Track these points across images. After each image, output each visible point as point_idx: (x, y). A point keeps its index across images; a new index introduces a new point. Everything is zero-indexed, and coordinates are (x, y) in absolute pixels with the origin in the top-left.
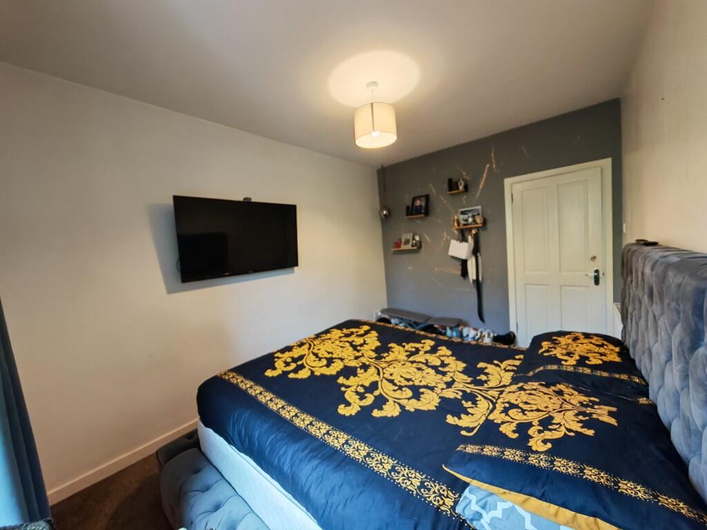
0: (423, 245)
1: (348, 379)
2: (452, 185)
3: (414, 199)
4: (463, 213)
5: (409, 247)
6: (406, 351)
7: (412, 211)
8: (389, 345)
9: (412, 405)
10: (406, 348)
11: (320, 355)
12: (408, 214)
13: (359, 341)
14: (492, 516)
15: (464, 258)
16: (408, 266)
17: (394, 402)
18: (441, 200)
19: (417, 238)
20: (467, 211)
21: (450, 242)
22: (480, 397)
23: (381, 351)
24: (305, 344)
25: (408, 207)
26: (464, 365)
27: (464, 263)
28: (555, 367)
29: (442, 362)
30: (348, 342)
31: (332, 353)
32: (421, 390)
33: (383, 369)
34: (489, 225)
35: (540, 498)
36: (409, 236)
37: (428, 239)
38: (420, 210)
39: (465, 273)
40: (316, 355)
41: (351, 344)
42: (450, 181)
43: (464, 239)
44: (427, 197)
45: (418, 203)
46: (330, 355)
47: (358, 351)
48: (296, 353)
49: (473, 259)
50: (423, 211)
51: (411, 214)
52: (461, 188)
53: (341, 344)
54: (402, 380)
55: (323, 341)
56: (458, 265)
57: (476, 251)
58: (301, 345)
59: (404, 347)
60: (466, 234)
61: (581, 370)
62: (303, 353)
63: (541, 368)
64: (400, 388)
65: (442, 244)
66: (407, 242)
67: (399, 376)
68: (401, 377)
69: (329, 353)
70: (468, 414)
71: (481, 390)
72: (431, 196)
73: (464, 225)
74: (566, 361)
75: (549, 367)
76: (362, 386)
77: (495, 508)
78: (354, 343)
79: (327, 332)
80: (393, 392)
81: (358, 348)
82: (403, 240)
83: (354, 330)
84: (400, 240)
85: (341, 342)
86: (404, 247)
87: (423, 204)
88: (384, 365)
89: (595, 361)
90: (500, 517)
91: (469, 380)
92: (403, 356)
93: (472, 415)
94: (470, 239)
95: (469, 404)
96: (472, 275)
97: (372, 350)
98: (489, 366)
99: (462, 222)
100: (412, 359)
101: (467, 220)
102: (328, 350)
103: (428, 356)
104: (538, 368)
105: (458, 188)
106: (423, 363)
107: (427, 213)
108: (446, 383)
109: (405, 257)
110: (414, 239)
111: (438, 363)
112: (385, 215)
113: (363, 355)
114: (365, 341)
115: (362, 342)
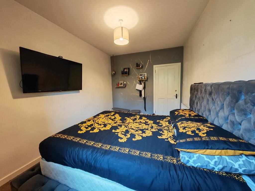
0: (127, 85)
1: (116, 130)
2: (138, 65)
3: (124, 69)
4: (140, 75)
5: (122, 86)
6: (132, 119)
7: (124, 73)
8: (125, 118)
9: (144, 135)
10: (131, 118)
11: (99, 123)
12: (122, 74)
13: (113, 117)
14: (193, 160)
15: (141, 90)
16: (121, 93)
17: (138, 135)
18: (134, 70)
19: (125, 83)
20: (141, 74)
21: (136, 84)
22: (163, 130)
23: (123, 120)
24: (91, 120)
25: (122, 71)
26: (153, 122)
27: (140, 92)
28: (184, 117)
29: (146, 121)
30: (109, 118)
31: (104, 122)
32: (144, 130)
33: (127, 126)
34: (148, 80)
35: (211, 149)
36: (122, 82)
37: (129, 83)
38: (126, 73)
39: (141, 95)
40: (98, 123)
41: (110, 118)
42: (137, 64)
43: (141, 84)
44: (129, 69)
45: (126, 70)
46: (104, 123)
47: (114, 121)
48: (89, 123)
49: (144, 91)
50: (127, 73)
51: (123, 74)
52: (141, 66)
53: (106, 119)
54: (136, 128)
55: (98, 118)
56: (139, 92)
57: (144, 88)
58: (89, 120)
59: (130, 118)
60: (141, 82)
61: (191, 117)
62: (91, 123)
63: (180, 118)
64: (137, 131)
65: (134, 85)
66: (121, 84)
67: (134, 127)
68: (135, 127)
69: (103, 122)
70: (163, 135)
71: (162, 128)
72: (130, 69)
73: (141, 79)
74: (186, 115)
75: (182, 118)
76: (123, 132)
77: (194, 157)
78: (111, 118)
79: (98, 115)
80: (135, 132)
81: (114, 120)
82: (120, 83)
83: (109, 114)
84: (119, 83)
85: (106, 118)
86: (120, 86)
87: (128, 71)
88: (127, 124)
89: (193, 115)
90: (196, 159)
91: (157, 125)
92: (131, 121)
93: (164, 135)
94: (143, 84)
95: (161, 132)
96: (143, 96)
97: (119, 120)
98: (160, 121)
99: (140, 78)
100: (135, 121)
101: (142, 78)
102: (102, 121)
103: (140, 120)
104: (179, 118)
105: (140, 67)
106: (139, 122)
107: (129, 74)
108: (150, 127)
109: (120, 89)
110: (124, 83)
111: (145, 122)
112: (114, 74)
113: (117, 122)
114: (115, 117)
115: (114, 118)
